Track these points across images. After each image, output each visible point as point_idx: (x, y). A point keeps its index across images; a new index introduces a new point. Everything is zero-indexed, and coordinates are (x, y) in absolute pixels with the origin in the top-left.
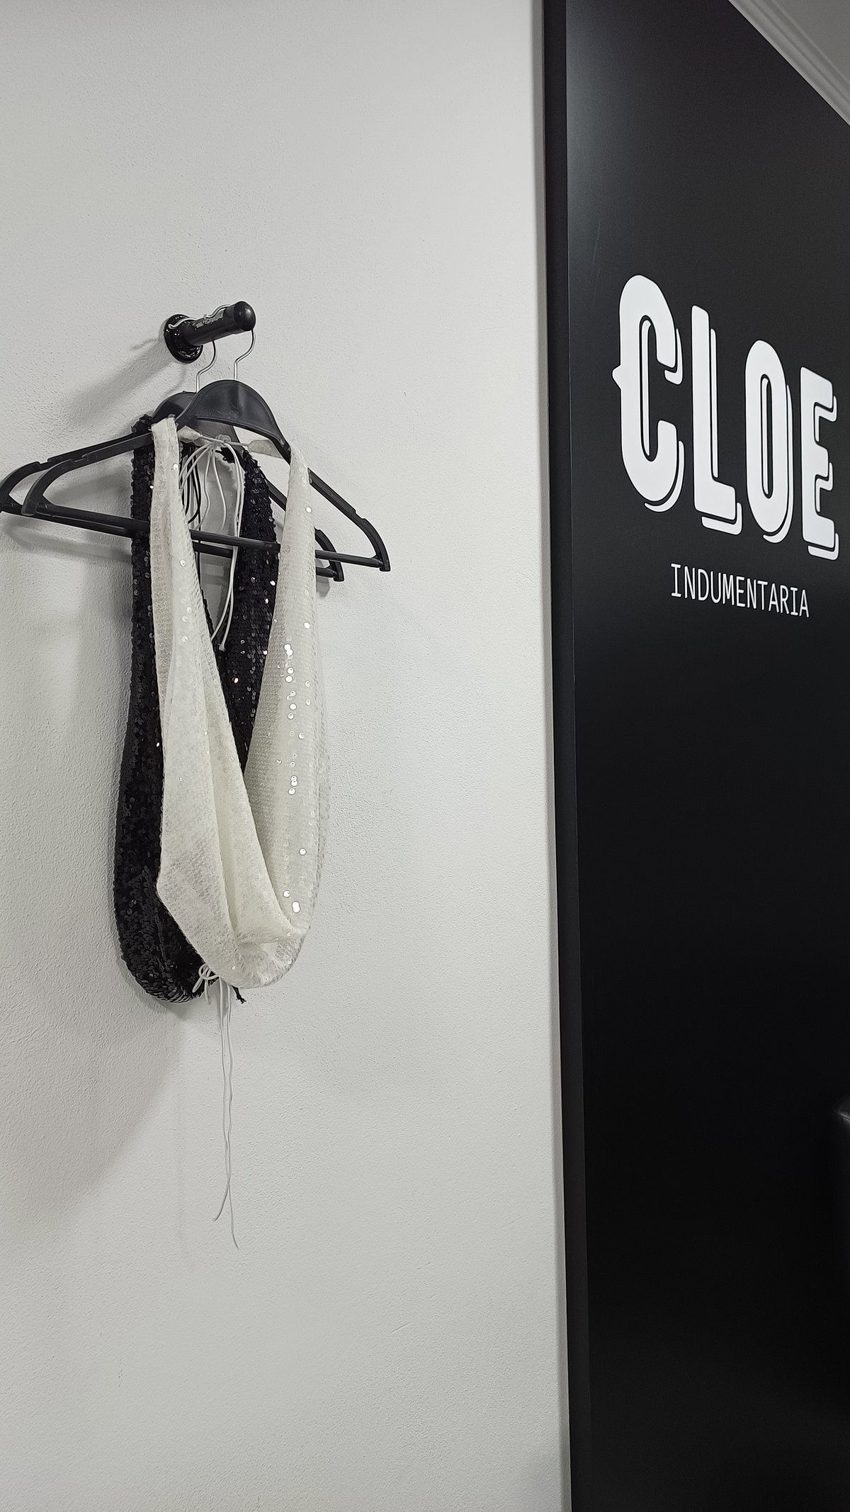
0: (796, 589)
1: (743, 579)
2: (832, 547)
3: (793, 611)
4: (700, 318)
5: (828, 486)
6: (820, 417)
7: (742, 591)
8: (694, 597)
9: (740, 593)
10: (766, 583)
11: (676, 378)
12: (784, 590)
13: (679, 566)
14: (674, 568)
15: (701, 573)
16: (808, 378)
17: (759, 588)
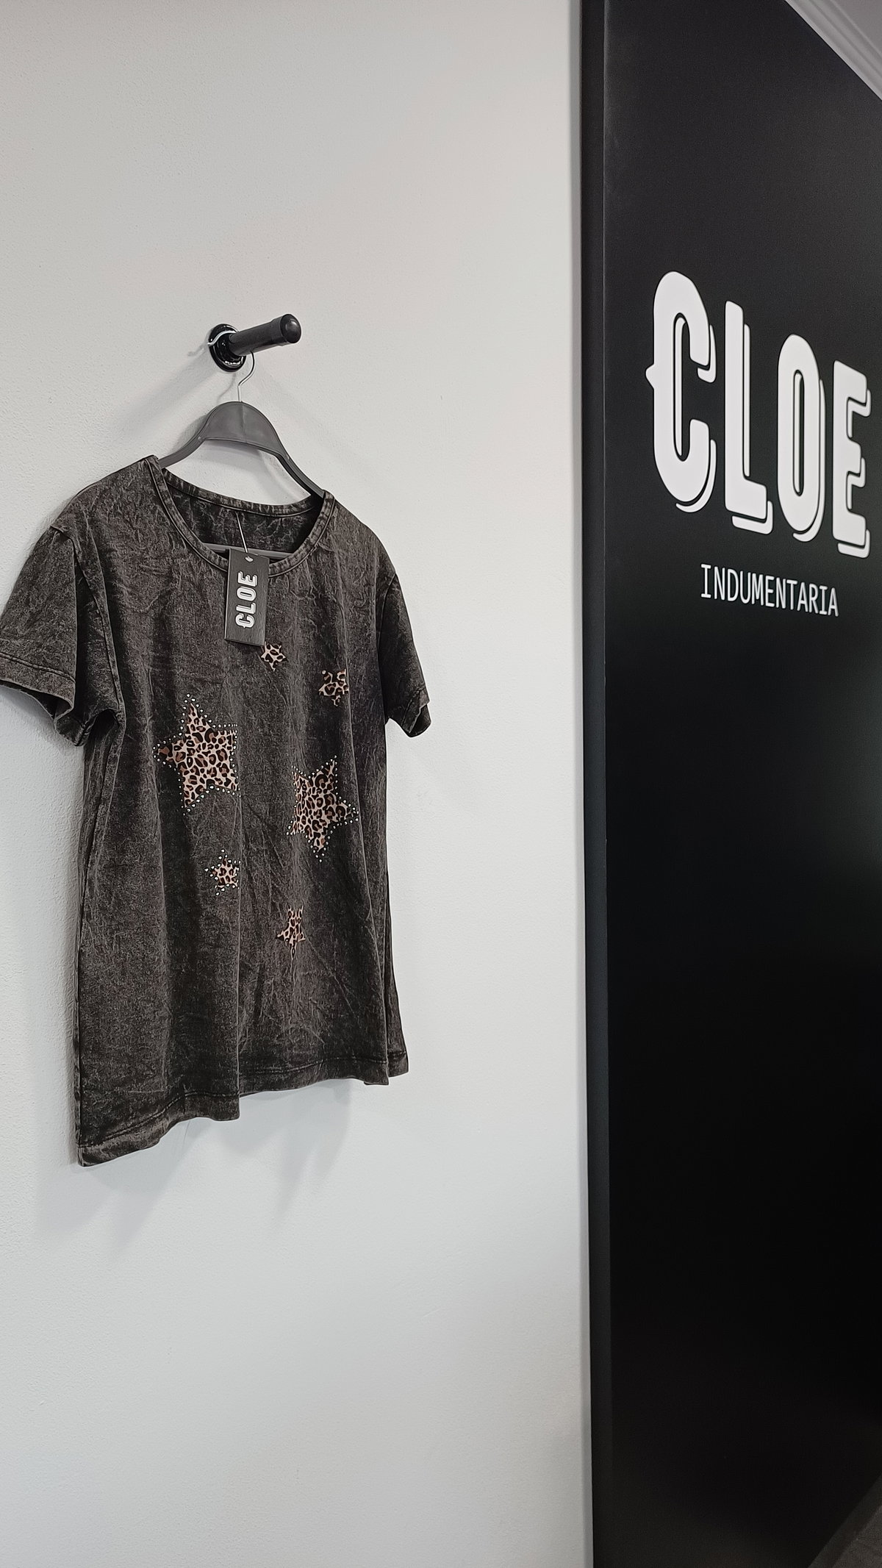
0: (826, 587)
1: (772, 578)
2: (862, 544)
3: (820, 609)
4: (734, 313)
5: (860, 482)
6: (854, 414)
7: (771, 591)
8: (723, 598)
9: (769, 593)
10: (795, 582)
11: (708, 376)
12: (813, 589)
13: (709, 567)
14: (704, 569)
15: (731, 574)
16: (842, 371)
17: (788, 586)
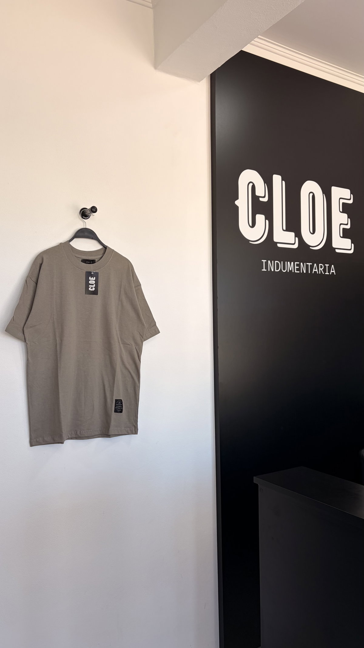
0: (328, 265)
1: (298, 263)
3: (326, 273)
5: (348, 227)
7: (298, 267)
8: (273, 270)
9: (296, 268)
10: (311, 264)
12: (321, 265)
13: (266, 261)
14: (263, 262)
15: (277, 263)
17: (307, 266)
